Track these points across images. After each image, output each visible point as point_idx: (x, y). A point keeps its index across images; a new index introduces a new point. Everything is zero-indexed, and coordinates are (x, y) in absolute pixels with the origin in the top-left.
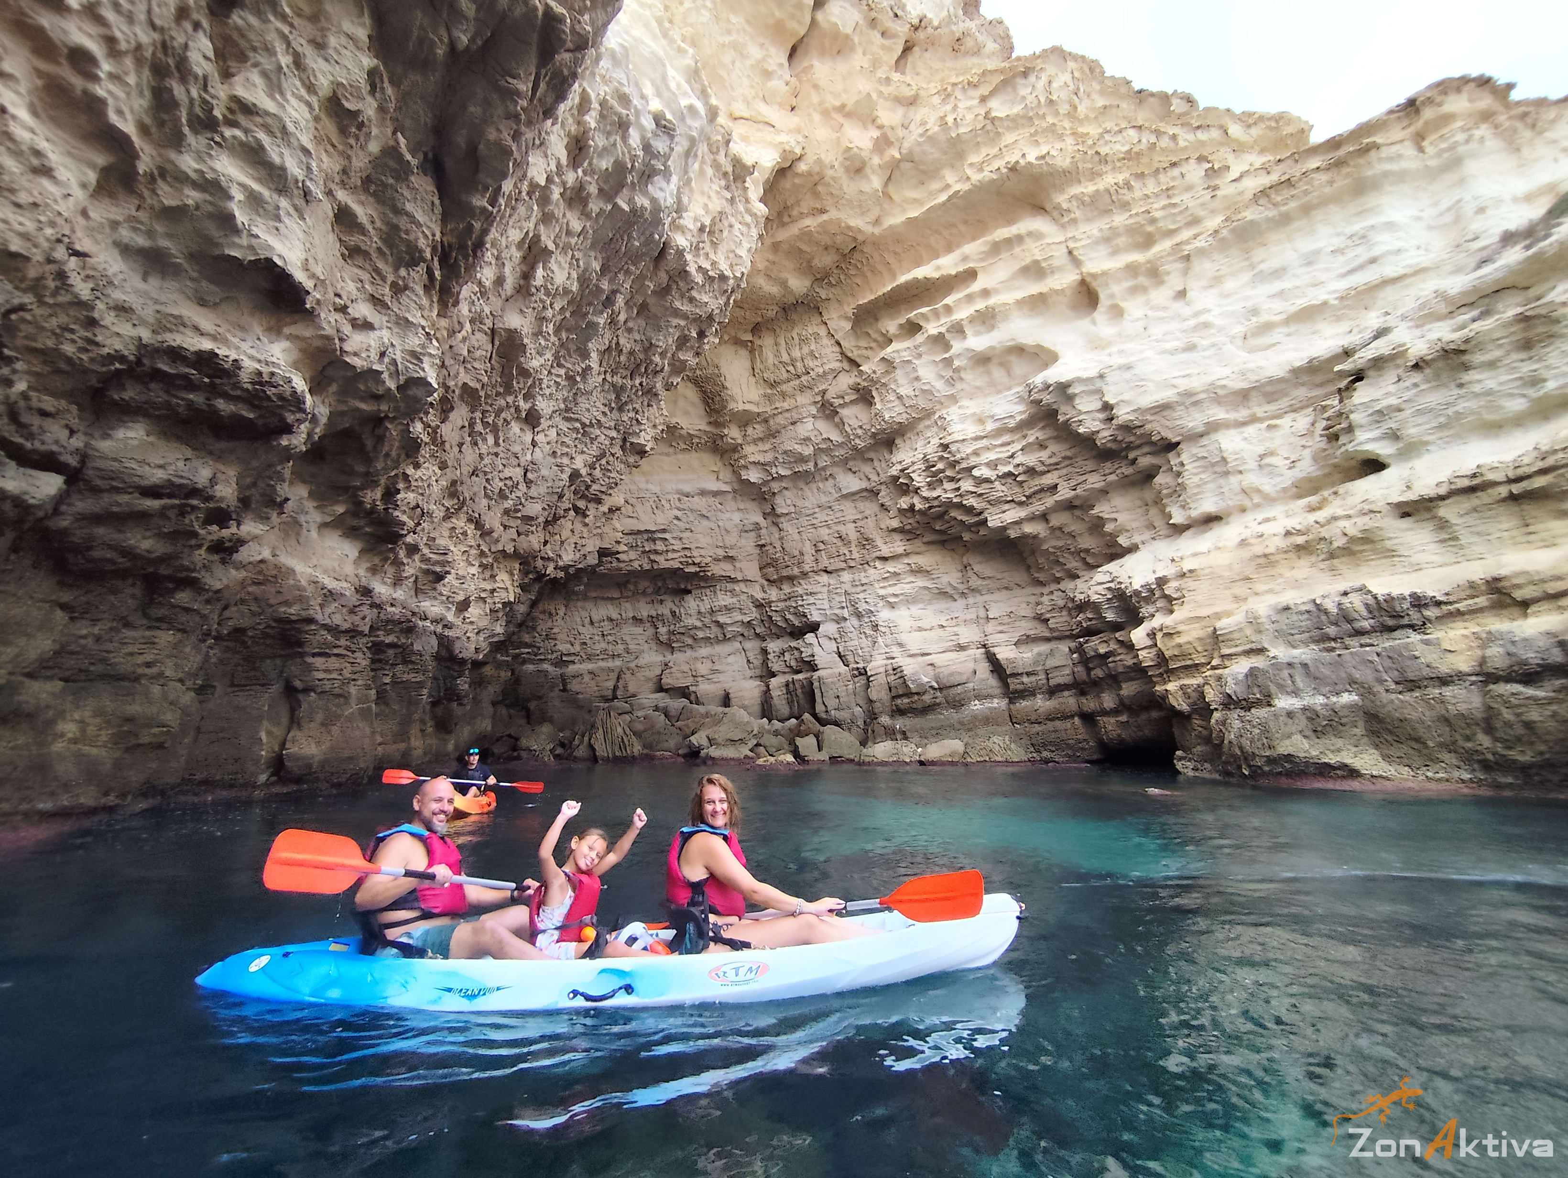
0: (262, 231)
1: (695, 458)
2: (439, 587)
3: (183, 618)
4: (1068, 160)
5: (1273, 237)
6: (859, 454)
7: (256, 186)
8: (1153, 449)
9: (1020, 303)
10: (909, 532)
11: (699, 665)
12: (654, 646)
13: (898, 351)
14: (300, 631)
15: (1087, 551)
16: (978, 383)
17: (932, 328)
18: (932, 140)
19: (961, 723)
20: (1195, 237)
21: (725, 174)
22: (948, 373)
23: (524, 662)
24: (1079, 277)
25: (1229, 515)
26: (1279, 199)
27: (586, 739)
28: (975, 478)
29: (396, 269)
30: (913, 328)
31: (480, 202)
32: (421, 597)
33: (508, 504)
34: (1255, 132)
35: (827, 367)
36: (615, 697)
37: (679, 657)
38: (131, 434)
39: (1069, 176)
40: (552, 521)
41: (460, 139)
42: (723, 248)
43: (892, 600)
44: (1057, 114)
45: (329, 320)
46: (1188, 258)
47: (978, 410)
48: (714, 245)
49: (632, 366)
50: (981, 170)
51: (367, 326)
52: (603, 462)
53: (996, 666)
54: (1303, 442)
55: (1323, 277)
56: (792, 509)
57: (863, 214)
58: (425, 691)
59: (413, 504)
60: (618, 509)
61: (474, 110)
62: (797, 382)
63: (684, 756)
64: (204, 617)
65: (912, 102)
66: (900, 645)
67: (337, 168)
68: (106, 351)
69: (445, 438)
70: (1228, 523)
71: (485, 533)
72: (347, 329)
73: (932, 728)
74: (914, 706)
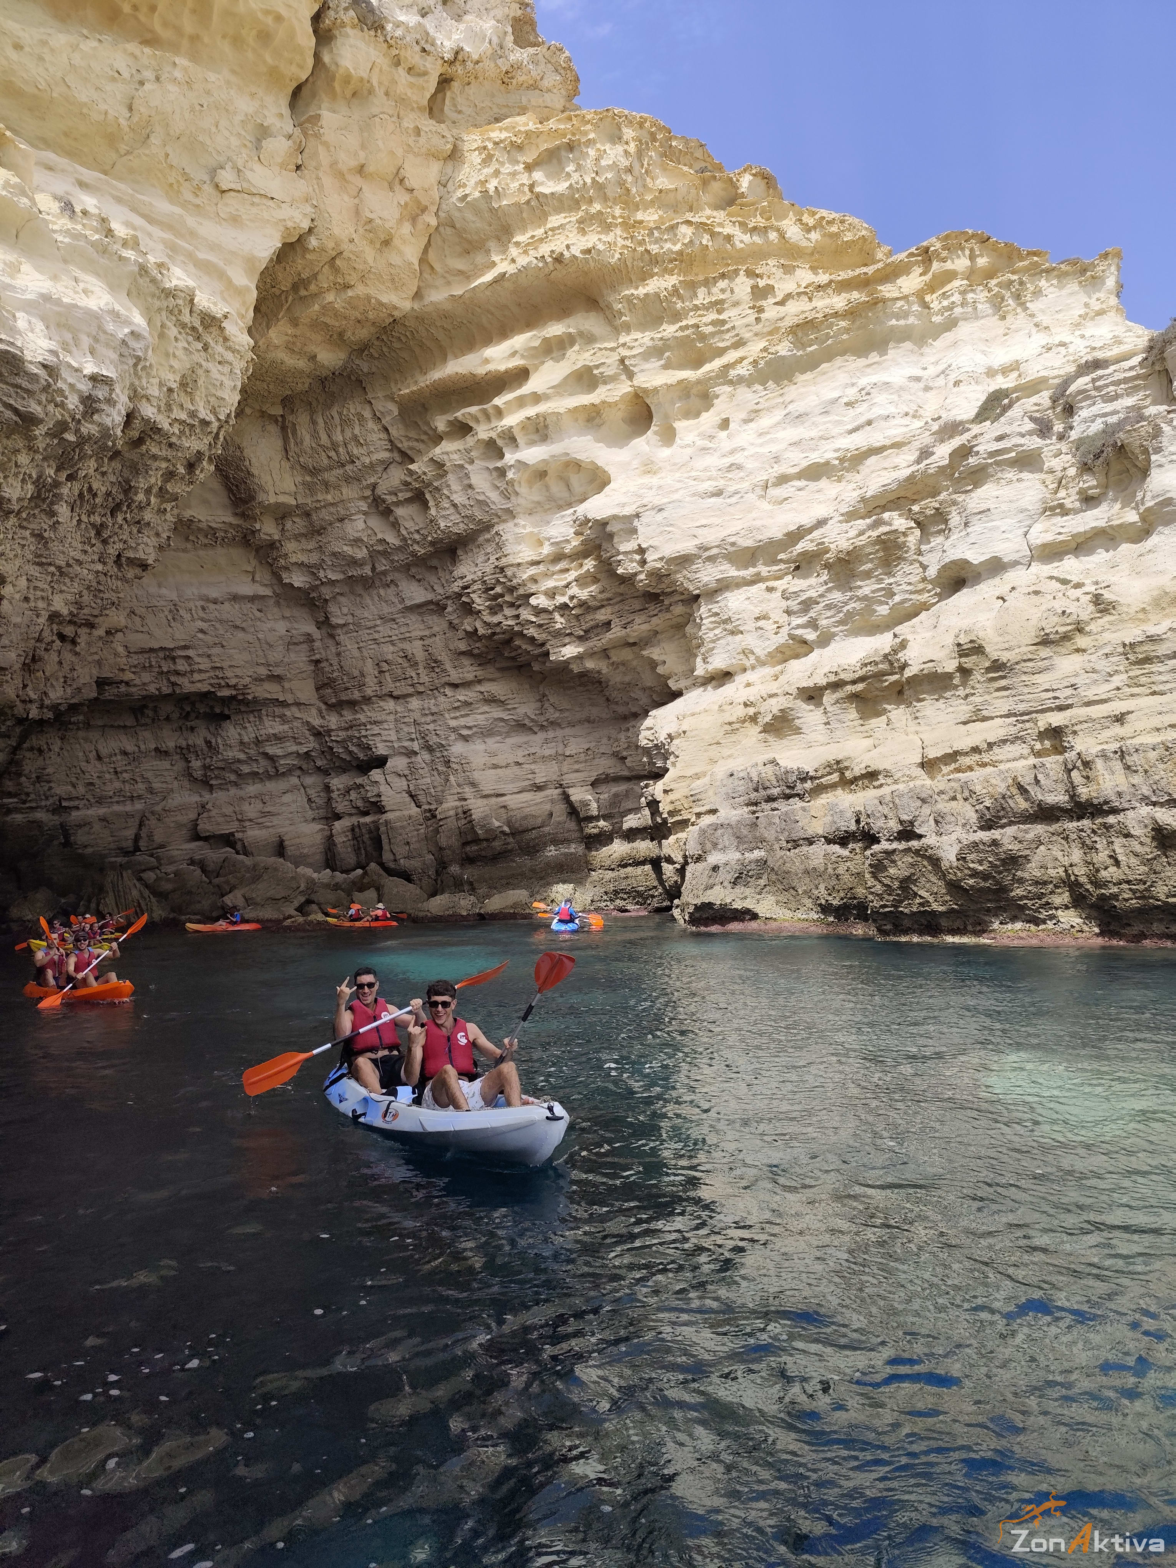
1: (220, 555)
4: (617, 257)
6: (421, 562)
8: (681, 598)
9: (573, 414)
10: (479, 656)
11: (246, 807)
12: (186, 784)
13: (447, 453)
15: (651, 689)
16: (536, 499)
17: (483, 432)
18: (473, 207)
19: (533, 871)
20: (740, 361)
21: (193, 329)
22: (502, 485)
24: (632, 390)
25: (735, 673)
26: (805, 339)
28: (532, 607)
30: (463, 429)
35: (375, 457)
36: (136, 850)
37: (220, 796)
39: (620, 275)
43: (465, 732)
46: (732, 383)
47: (534, 529)
50: (526, 253)
53: (573, 811)
55: (834, 431)
56: (350, 619)
57: (396, 289)
60: (117, 630)
62: (340, 471)
65: (451, 155)
70: (732, 682)
73: (502, 878)
74: (483, 853)
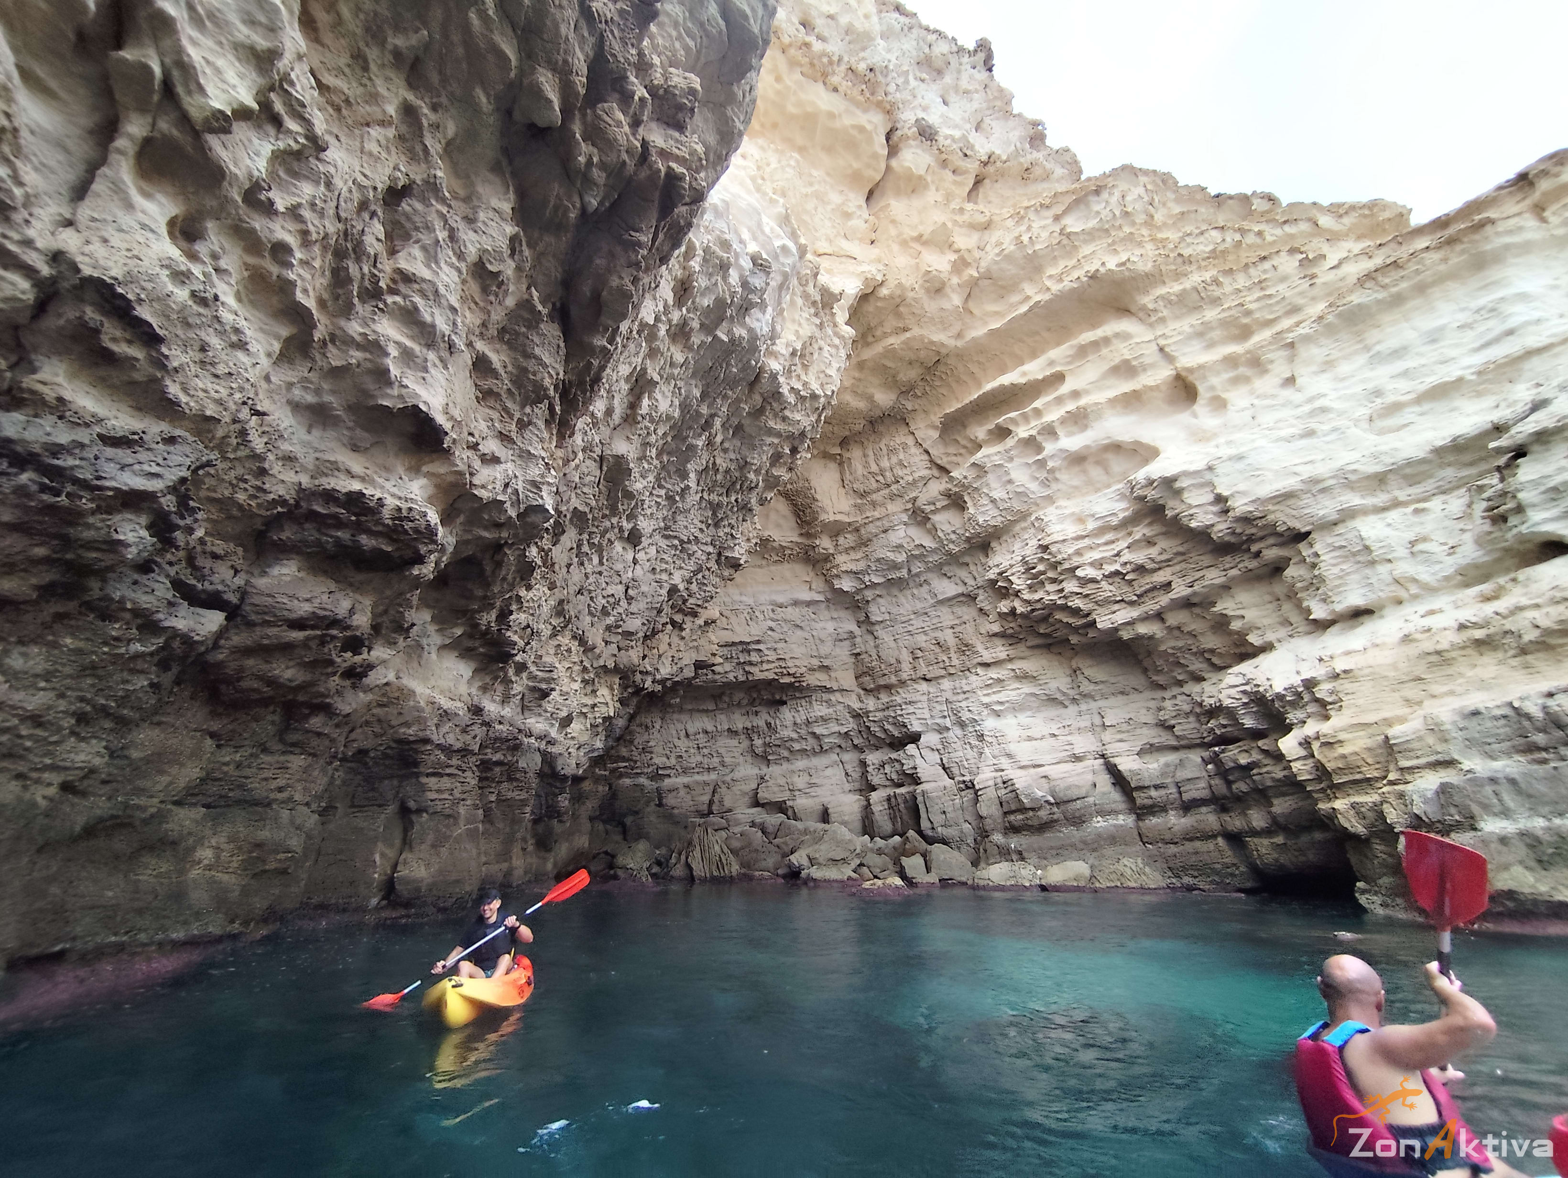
0: (412, 382)
1: (786, 569)
2: (544, 703)
3: (315, 742)
4: (1150, 265)
5: (1386, 318)
6: (954, 559)
7: (409, 343)
8: (1280, 540)
9: (1113, 402)
10: (1011, 636)
11: (796, 779)
12: (749, 759)
13: (988, 456)
14: (417, 752)
15: (1212, 651)
16: (1075, 482)
18: (1008, 258)
19: (1085, 843)
20: (1298, 324)
21: (814, 303)
22: (1043, 475)
23: (621, 776)
24: (1174, 372)
25: (1382, 608)
26: (1387, 281)
27: (683, 857)
28: (1079, 578)
29: (523, 407)
30: (1003, 433)
31: (600, 341)
32: (527, 713)
33: (610, 620)
34: (1347, 221)
35: (916, 475)
36: (710, 812)
37: (775, 770)
38: (285, 571)
39: (1153, 279)
40: (651, 635)
41: (586, 289)
42: (813, 370)
43: (997, 708)
44: (1133, 223)
45: (462, 457)
46: (1292, 345)
47: (1076, 510)
48: (805, 367)
49: (728, 484)
50: (1061, 280)
51: (495, 460)
52: (700, 576)
53: (1119, 779)
54: (1461, 526)
55: (1453, 353)
56: (887, 617)
57: (945, 329)
58: (528, 809)
59: (524, 624)
60: (714, 622)
61: (600, 262)
62: (887, 491)
63: (784, 877)
64: (333, 740)
65: (987, 226)
66: (1009, 756)
67: (478, 322)
68: (272, 496)
69: (555, 560)
70: (1382, 617)
71: (588, 649)
72: (477, 464)
73: (1052, 848)
74: (1030, 822)
